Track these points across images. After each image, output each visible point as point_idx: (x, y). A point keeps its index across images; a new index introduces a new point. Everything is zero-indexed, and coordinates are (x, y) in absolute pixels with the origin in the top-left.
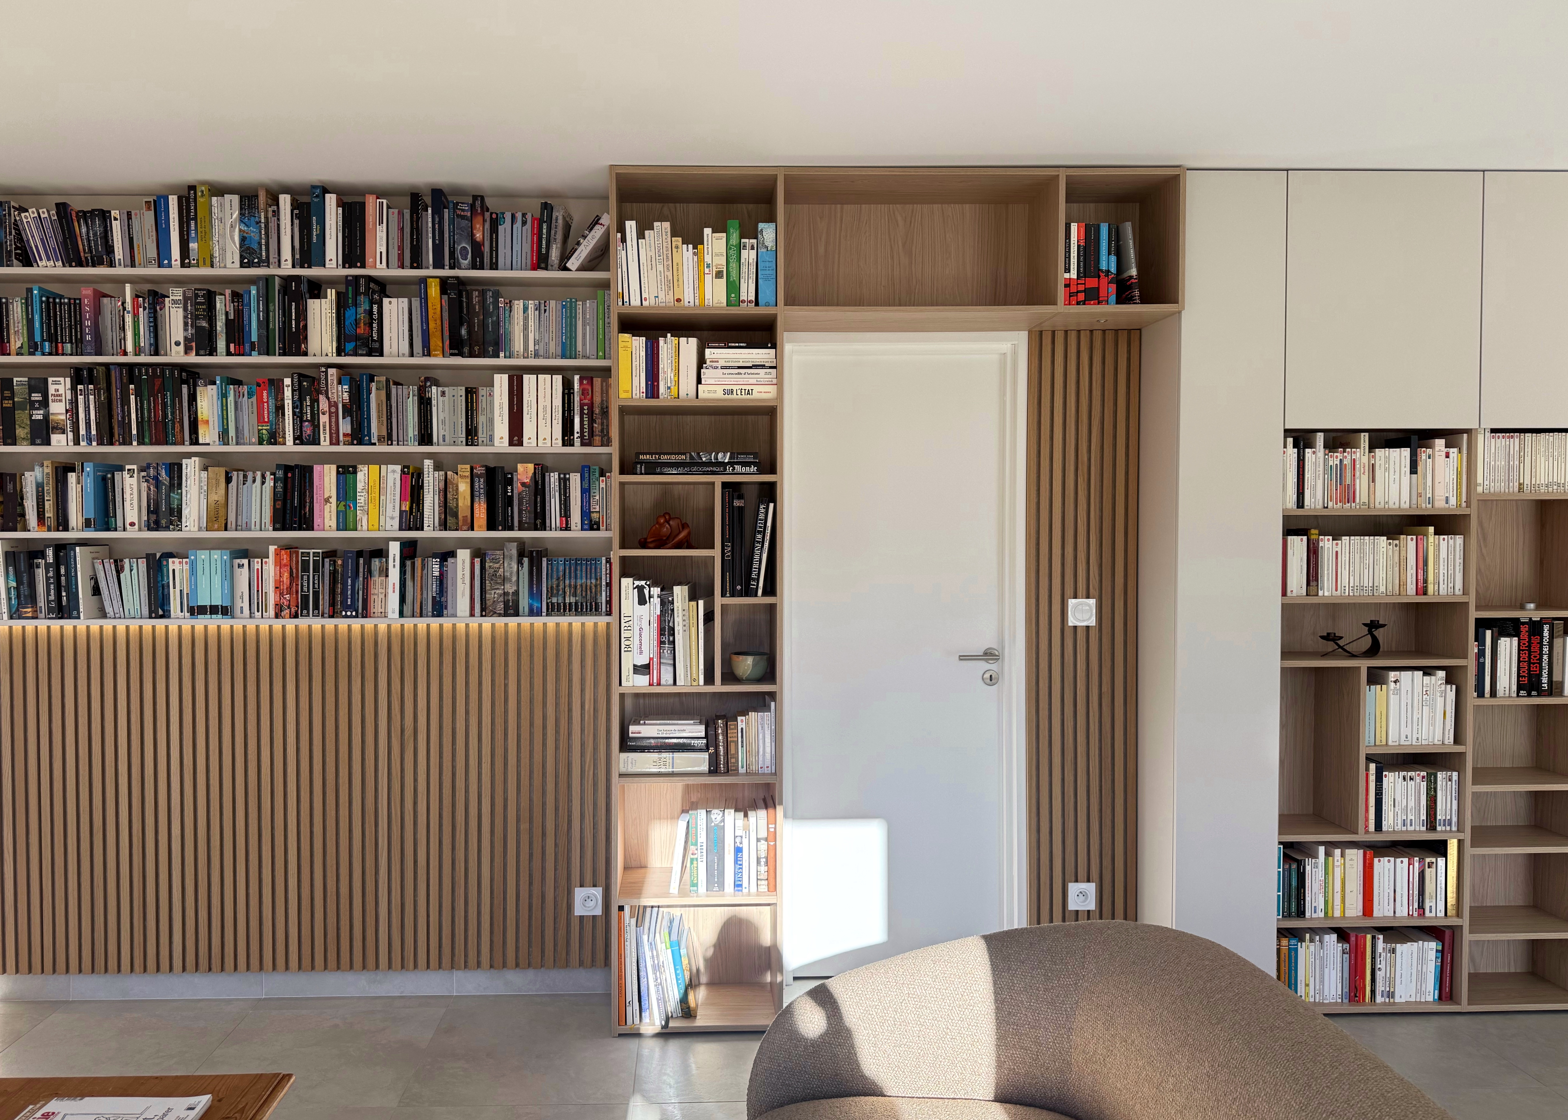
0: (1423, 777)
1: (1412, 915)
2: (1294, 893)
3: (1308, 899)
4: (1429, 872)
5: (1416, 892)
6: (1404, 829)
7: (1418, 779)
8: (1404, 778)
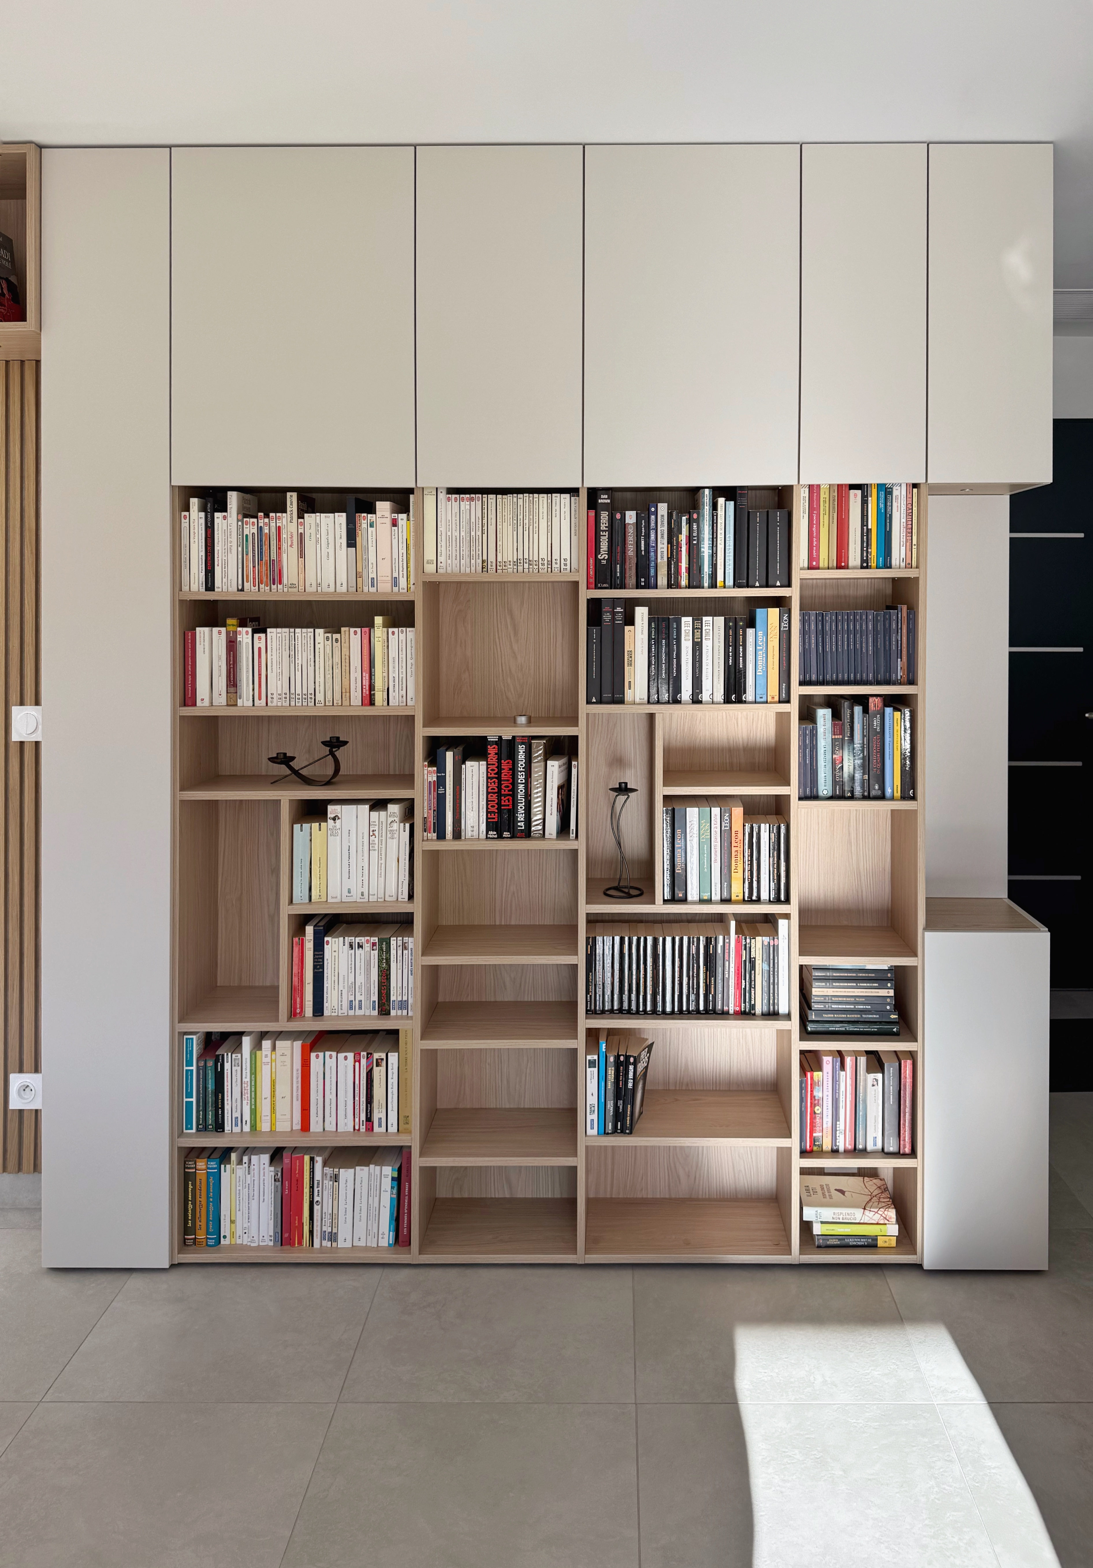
0: (374, 944)
1: (359, 1130)
2: (210, 1100)
3: (227, 1107)
4: (378, 1073)
5: (363, 1099)
6: (351, 1013)
7: (367, 947)
8: (351, 946)
